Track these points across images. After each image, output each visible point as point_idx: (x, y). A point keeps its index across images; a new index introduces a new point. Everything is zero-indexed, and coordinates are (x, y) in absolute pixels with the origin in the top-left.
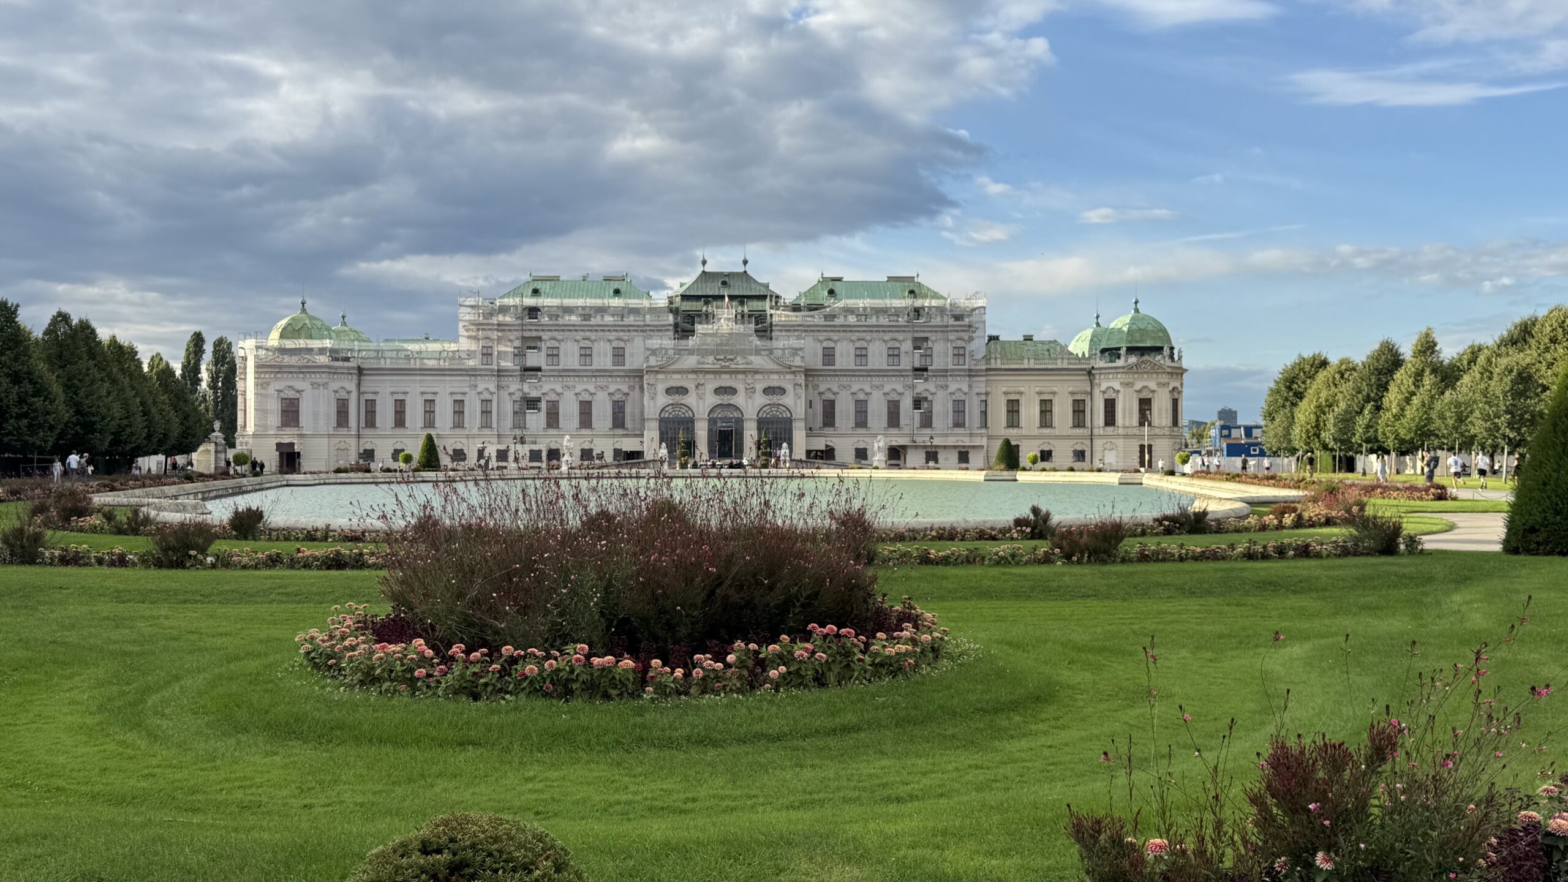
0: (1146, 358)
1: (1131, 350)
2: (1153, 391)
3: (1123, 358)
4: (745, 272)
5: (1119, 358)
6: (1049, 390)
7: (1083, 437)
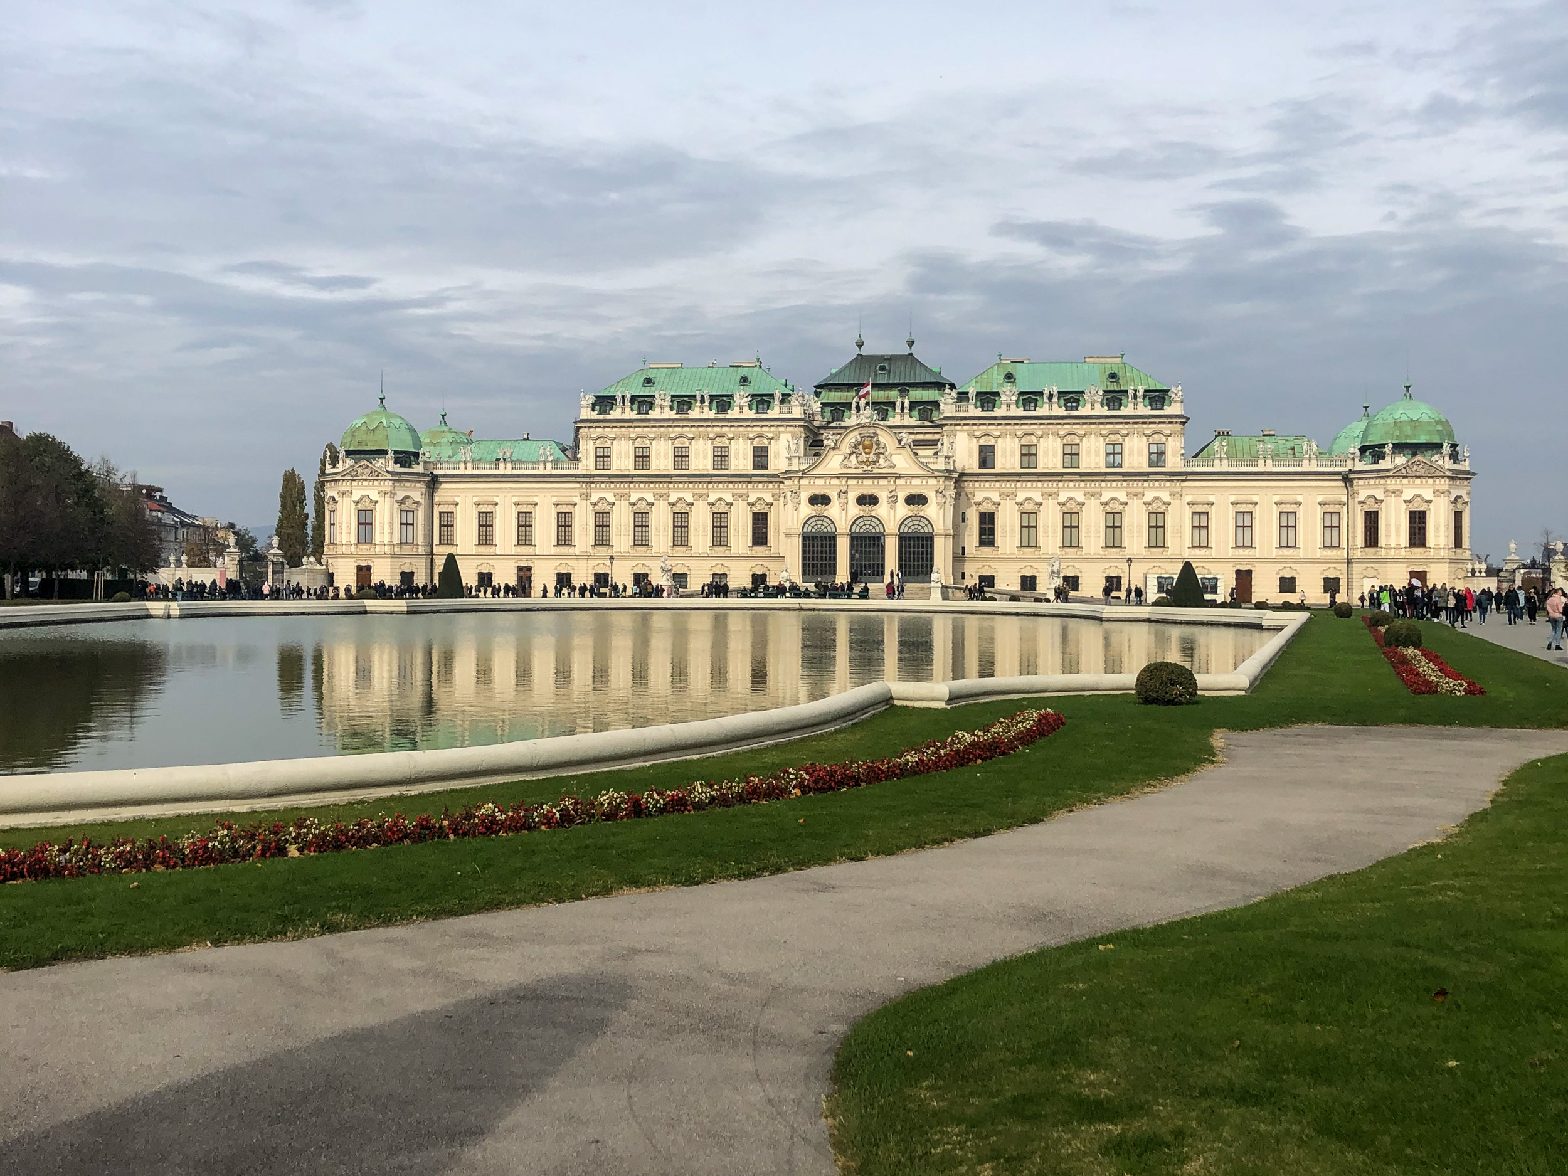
0: (1419, 458)
1: (1398, 448)
2: (1430, 502)
3: (1388, 458)
4: (912, 354)
5: (1382, 457)
6: (1291, 499)
7: (1337, 561)
